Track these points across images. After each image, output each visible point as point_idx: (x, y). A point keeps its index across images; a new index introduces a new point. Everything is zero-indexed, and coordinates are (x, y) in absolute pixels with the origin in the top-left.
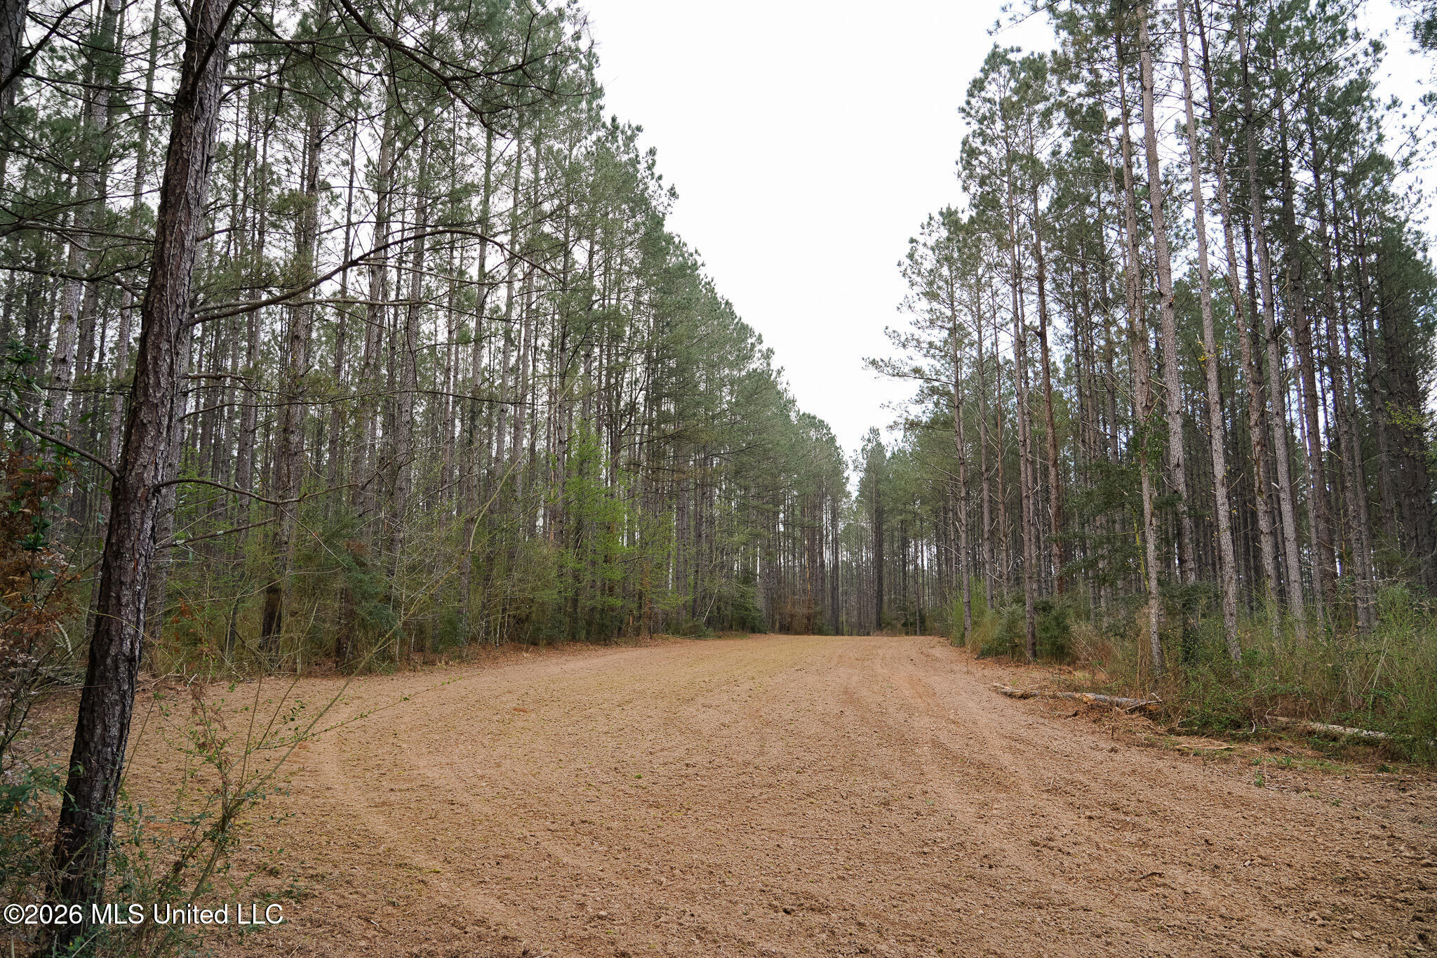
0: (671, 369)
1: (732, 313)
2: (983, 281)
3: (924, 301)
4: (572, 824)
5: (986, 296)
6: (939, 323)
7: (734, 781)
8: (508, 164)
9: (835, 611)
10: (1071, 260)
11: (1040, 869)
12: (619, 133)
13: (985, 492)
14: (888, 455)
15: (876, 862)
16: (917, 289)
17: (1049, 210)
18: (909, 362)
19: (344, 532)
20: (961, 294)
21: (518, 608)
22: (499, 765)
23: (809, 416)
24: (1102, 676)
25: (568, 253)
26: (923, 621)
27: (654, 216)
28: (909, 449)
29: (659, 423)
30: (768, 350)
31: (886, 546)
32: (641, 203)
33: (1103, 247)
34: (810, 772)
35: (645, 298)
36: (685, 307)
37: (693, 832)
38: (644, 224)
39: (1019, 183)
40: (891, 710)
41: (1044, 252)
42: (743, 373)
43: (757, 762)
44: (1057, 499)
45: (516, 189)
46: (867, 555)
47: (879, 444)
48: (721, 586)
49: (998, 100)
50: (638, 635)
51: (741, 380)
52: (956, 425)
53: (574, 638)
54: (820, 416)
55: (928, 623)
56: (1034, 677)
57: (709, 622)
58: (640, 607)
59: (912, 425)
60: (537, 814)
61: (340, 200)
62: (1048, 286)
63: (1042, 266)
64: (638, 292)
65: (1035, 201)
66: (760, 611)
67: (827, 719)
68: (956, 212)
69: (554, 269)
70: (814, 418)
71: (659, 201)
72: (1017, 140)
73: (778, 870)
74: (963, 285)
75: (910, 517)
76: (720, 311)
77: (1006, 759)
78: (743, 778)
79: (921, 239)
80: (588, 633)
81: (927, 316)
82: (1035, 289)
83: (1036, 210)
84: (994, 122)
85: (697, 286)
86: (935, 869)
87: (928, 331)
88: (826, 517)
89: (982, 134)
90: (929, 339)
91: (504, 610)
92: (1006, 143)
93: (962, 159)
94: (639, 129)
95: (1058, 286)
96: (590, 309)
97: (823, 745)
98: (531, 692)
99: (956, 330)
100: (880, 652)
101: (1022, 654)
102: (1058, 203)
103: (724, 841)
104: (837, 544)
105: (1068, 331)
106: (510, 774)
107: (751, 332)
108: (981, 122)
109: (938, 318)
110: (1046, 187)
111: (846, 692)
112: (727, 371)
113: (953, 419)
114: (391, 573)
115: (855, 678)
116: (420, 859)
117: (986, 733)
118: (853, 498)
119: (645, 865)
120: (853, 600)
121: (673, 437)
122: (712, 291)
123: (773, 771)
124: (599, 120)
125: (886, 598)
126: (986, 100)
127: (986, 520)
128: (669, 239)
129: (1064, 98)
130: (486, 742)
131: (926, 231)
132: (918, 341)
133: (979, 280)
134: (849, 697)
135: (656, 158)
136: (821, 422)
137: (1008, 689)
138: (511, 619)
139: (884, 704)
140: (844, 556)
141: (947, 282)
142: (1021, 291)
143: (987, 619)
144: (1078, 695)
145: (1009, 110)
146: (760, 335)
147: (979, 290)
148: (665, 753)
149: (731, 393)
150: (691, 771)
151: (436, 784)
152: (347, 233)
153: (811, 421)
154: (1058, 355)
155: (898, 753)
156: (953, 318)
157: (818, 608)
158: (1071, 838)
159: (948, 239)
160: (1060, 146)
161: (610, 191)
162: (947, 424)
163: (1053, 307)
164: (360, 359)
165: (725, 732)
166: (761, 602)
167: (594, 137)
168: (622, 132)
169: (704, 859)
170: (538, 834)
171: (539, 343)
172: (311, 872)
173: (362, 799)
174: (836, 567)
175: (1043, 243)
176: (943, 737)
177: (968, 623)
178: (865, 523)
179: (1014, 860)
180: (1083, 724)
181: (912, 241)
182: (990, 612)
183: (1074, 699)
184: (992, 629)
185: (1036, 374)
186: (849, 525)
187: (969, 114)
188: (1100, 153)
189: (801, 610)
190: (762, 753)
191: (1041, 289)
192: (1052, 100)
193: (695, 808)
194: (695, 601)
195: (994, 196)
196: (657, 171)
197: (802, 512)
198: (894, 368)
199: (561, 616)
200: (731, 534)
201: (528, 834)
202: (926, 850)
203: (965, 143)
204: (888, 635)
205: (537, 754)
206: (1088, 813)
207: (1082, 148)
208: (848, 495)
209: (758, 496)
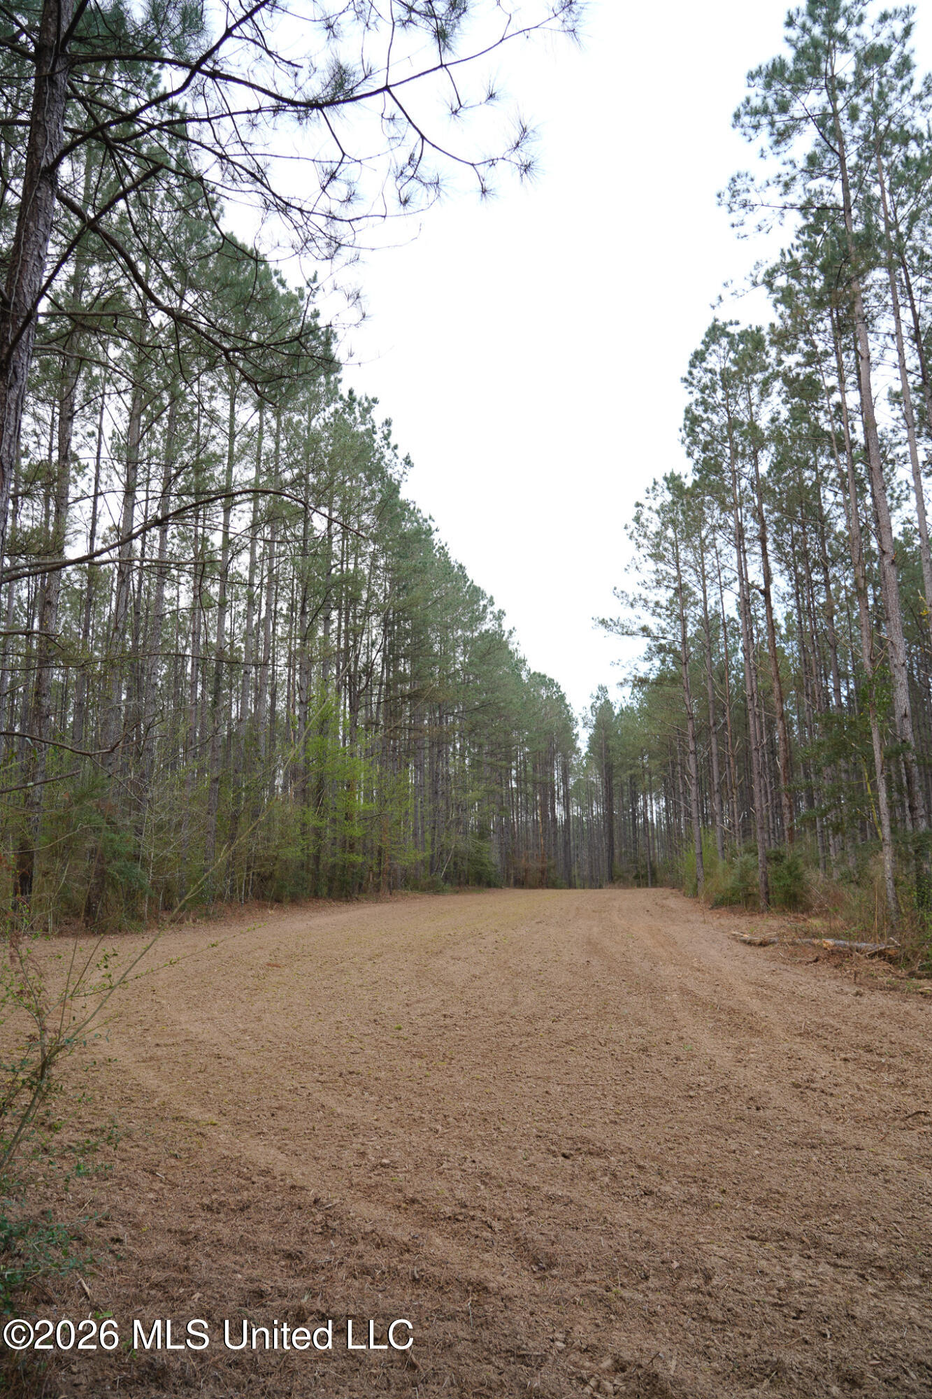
0: (407, 632)
1: (465, 576)
2: (707, 542)
3: (651, 562)
4: (341, 1075)
5: (709, 557)
6: (666, 583)
7: (493, 1031)
8: (250, 435)
9: (568, 866)
10: (790, 521)
11: (806, 1110)
12: (356, 405)
13: (714, 746)
14: (617, 711)
15: (645, 1105)
16: (645, 551)
17: (769, 473)
18: (638, 621)
19: (95, 793)
20: (686, 555)
21: (262, 866)
22: (259, 1019)
23: (539, 675)
24: (839, 922)
25: (307, 521)
26: (654, 874)
27: (390, 484)
28: (636, 705)
29: (395, 684)
30: (500, 611)
31: (616, 800)
32: (377, 472)
33: (821, 508)
34: (565, 1021)
35: (382, 562)
36: (420, 571)
37: (461, 1081)
38: (380, 491)
39: (740, 448)
40: (635, 959)
41: (765, 514)
42: (476, 634)
43: (513, 1011)
44: (785, 750)
45: (258, 459)
46: (597, 810)
47: (607, 702)
48: (458, 842)
49: (718, 370)
50: (378, 891)
51: (473, 641)
52: (684, 681)
53: (316, 895)
54: (549, 675)
55: (658, 875)
56: (770, 925)
57: (446, 878)
58: (379, 864)
59: (641, 682)
60: (304, 1067)
61: (87, 471)
62: (770, 546)
63: (764, 527)
64: (374, 557)
65: (756, 465)
66: (496, 866)
67: (574, 969)
68: (680, 477)
69: (293, 535)
70: (544, 676)
71: (395, 470)
72: (737, 408)
73: (550, 1116)
74: (687, 546)
75: (640, 771)
76: (454, 575)
77: (755, 1004)
78: (501, 1027)
79: (647, 503)
80: (330, 889)
81: (654, 577)
82: (758, 549)
83: (757, 474)
84: (715, 391)
85: (431, 551)
86: (704, 1113)
87: (655, 591)
88: (557, 775)
89: (704, 402)
90: (656, 599)
91: (249, 868)
92: (727, 410)
93: (685, 426)
94: (375, 401)
95: (779, 547)
96: (329, 574)
97: (574, 994)
98: (282, 947)
99: (681, 590)
100: (616, 904)
101: (755, 903)
102: (777, 467)
103: (493, 1089)
104: (568, 799)
105: (790, 590)
106: (272, 1027)
107: (483, 595)
108: (702, 391)
109: (664, 579)
110: (765, 452)
111: (589, 943)
112: (460, 632)
113: (681, 676)
114: (139, 832)
115: (595, 929)
116: (195, 1112)
117: (732, 980)
118: (583, 754)
119: (417, 1114)
120: (585, 854)
121: (410, 697)
122: (446, 555)
123: (530, 1020)
124: (337, 393)
125: (617, 851)
126: (706, 370)
127: (716, 774)
128: (405, 506)
129: (781, 369)
130: (244, 998)
131: (651, 495)
132: (645, 601)
133: (703, 541)
134: (593, 947)
135: (392, 428)
136: (551, 680)
137: (746, 936)
138: (255, 877)
139: (627, 954)
140: (575, 811)
141: (672, 544)
142: (745, 552)
143: (719, 870)
144: (816, 941)
145: (727, 379)
146: (492, 598)
147: (703, 551)
148: (421, 1005)
149: (464, 653)
150: (448, 1021)
151: (201, 1039)
152: (95, 503)
153: (541, 680)
154: (780, 611)
155: (648, 1001)
156: (678, 578)
157: (552, 862)
158: (831, 1079)
159: (674, 503)
160: (779, 413)
161: (348, 460)
162: (675, 680)
163: (774, 566)
164: (104, 624)
165: (477, 983)
166: (495, 857)
167: (331, 409)
168: (360, 404)
169: (476, 1107)
170: (308, 1085)
171: (279, 607)
172: (89, 1126)
173: (130, 1054)
174: (567, 821)
175: (764, 506)
176: (691, 984)
177: (700, 874)
178: (595, 779)
179: (779, 1102)
180: (825, 970)
181: (638, 505)
182: (721, 864)
183: (814, 945)
184: (726, 880)
185: (759, 631)
186: (579, 780)
187: (691, 384)
188: (817, 419)
189: (535, 865)
190: (516, 1003)
191: (764, 548)
192: (770, 370)
193: (458, 1057)
194: (432, 857)
195: (716, 461)
196: (393, 440)
197: (534, 769)
198: (623, 627)
199: (304, 874)
200: (466, 791)
201: (299, 1086)
202: (692, 1093)
203: (688, 411)
204: (620, 887)
205: (295, 1008)
206: (843, 1056)
207: (798, 415)
208: (578, 751)
209: (491, 754)
